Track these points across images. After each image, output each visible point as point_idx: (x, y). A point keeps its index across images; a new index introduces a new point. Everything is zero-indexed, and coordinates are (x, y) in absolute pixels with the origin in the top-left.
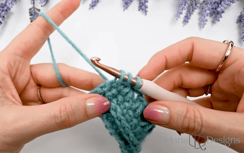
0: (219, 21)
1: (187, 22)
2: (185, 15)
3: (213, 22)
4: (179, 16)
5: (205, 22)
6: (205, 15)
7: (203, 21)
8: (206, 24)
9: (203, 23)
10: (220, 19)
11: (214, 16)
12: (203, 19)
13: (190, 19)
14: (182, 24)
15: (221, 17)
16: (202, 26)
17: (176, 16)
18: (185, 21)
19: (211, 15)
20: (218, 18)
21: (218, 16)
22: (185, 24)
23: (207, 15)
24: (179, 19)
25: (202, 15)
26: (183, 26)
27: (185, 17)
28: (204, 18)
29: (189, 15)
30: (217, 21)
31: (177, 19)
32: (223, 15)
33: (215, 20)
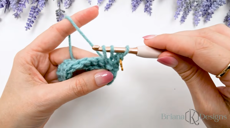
0: (209, 20)
1: (184, 21)
2: (182, 16)
3: (205, 21)
4: (177, 16)
5: (199, 21)
6: (199, 15)
7: (196, 20)
8: (199, 23)
9: (196, 22)
10: (211, 19)
11: (205, 16)
12: (196, 19)
13: (186, 18)
14: (180, 23)
15: (211, 17)
16: (196, 25)
17: (175, 16)
18: (182, 20)
19: (203, 15)
20: (209, 18)
21: (209, 16)
22: (182, 23)
23: (200, 16)
24: (177, 18)
25: (196, 15)
26: (181, 24)
27: (182, 17)
28: (198, 18)
29: (185, 15)
30: (208, 20)
31: (175, 19)
32: (213, 15)
33: (207, 20)
